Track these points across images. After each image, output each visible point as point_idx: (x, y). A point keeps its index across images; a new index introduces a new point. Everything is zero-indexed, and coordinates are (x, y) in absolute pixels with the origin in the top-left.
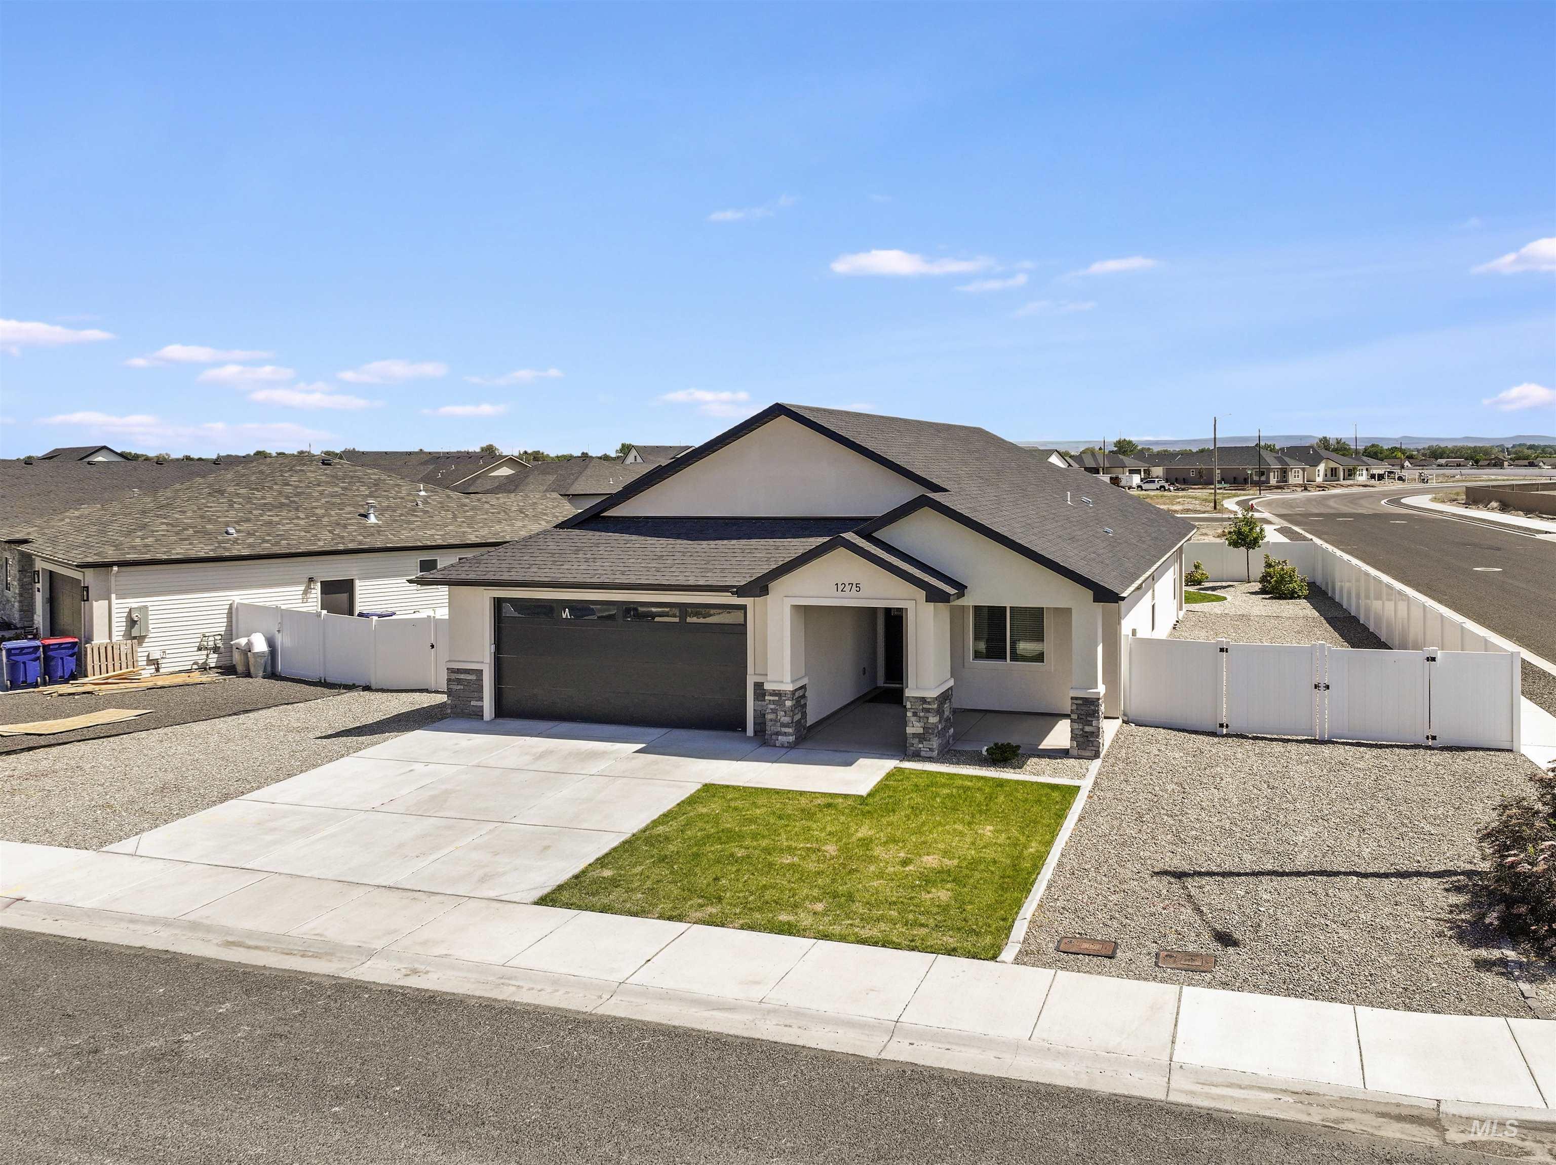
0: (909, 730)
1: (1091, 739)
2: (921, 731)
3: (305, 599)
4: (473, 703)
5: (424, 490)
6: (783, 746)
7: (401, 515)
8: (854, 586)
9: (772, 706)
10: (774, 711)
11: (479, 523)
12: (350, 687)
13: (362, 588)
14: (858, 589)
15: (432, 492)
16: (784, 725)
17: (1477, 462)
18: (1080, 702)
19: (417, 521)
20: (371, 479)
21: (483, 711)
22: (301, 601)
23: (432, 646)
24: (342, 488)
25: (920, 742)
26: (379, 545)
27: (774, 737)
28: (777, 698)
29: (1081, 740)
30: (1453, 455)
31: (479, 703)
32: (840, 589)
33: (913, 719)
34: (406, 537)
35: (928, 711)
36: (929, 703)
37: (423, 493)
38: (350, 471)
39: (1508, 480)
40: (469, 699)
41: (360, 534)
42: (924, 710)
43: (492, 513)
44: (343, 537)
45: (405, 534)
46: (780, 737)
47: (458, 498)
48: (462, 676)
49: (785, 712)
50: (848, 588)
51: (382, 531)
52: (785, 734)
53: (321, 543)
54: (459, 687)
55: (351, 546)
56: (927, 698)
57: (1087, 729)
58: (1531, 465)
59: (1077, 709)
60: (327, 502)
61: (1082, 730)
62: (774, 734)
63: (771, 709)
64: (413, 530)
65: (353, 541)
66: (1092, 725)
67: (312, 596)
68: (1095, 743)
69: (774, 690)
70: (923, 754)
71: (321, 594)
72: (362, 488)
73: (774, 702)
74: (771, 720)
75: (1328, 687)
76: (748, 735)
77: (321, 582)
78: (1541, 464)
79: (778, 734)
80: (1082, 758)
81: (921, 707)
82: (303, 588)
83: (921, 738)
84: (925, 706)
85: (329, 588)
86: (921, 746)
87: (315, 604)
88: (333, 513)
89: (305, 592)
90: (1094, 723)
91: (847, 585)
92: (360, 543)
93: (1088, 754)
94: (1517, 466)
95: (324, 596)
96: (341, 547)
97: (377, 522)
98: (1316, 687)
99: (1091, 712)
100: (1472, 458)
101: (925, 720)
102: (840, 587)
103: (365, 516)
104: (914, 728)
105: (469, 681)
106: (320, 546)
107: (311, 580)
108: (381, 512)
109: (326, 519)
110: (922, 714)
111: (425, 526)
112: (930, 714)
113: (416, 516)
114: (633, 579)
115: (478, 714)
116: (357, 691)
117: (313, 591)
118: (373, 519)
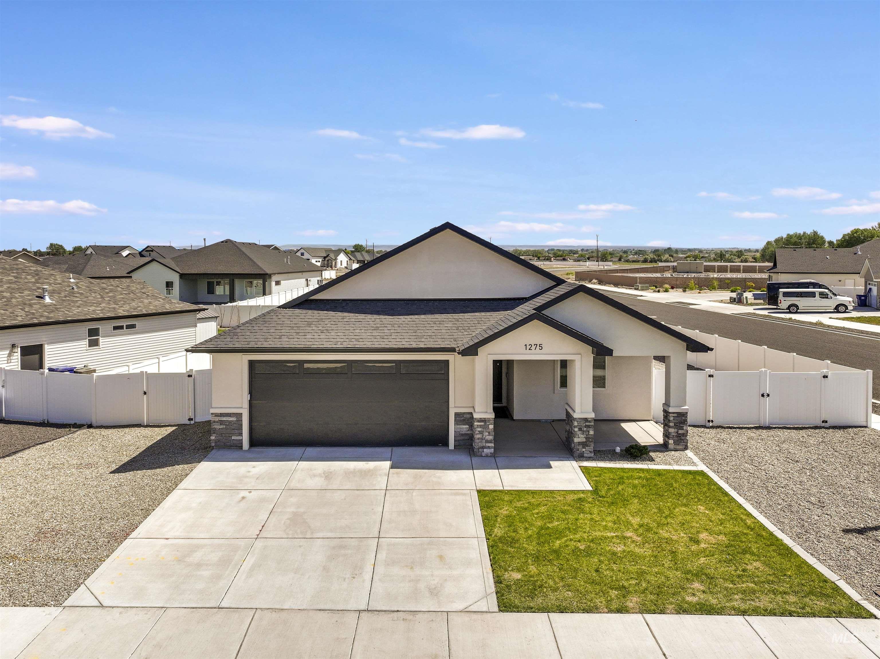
0: (576, 440)
1: (682, 438)
2: (584, 440)
3: (9, 361)
4: (233, 438)
5: (73, 278)
6: (487, 456)
7: (66, 297)
8: (538, 346)
9: (479, 429)
10: (481, 433)
11: (120, 301)
12: (79, 426)
13: (49, 350)
14: (541, 348)
15: (79, 279)
16: (487, 441)
17: (539, 258)
18: (675, 415)
19: (79, 301)
20: (31, 270)
21: (242, 443)
22: (6, 362)
23: (145, 393)
24: (14, 277)
25: (583, 447)
26: (61, 319)
27: (480, 450)
28: (483, 424)
29: (676, 439)
30: (525, 254)
31: (239, 438)
32: (528, 348)
33: (579, 433)
34: (75, 313)
35: (588, 427)
36: (590, 422)
37: (72, 280)
38: (14, 265)
39: (572, 268)
40: (230, 435)
41: (45, 311)
42: (587, 426)
43: (125, 294)
44: (33, 314)
45: (76, 311)
46: (485, 450)
47: (98, 284)
48: (224, 419)
49: (489, 433)
50: (533, 347)
51: (59, 308)
52: (489, 447)
53: (20, 318)
54: (222, 427)
55: (43, 320)
56: (589, 418)
57: (680, 432)
58: (564, 260)
59: (674, 419)
60: (9, 287)
61: (677, 432)
62: (481, 448)
63: (479, 431)
64: (79, 307)
65: (42, 316)
66: (683, 429)
67: (14, 358)
68: (685, 441)
69: (481, 418)
70: (585, 455)
71: (21, 356)
72: (29, 277)
73: (481, 426)
74: (479, 439)
75: (768, 395)
76: (450, 448)
77: (21, 347)
78: (569, 259)
79: (483, 448)
80: (678, 451)
81: (584, 425)
82: (8, 352)
83: (584, 445)
84: (587, 424)
85: (26, 351)
86: (584, 450)
87: (17, 363)
88: (17, 295)
89: (10, 355)
90: (685, 428)
91: (533, 345)
92: (48, 318)
93: (680, 447)
94: (558, 260)
95: (22, 357)
96: (36, 321)
97: (51, 302)
98: (763, 395)
99: (682, 421)
100: (536, 256)
101: (587, 433)
102: (529, 347)
103: (41, 297)
104: (579, 438)
105: (230, 422)
106: (19, 321)
107: (13, 346)
108: (52, 294)
109: (14, 300)
110: (585, 429)
111: (86, 304)
112: (591, 429)
113: (76, 297)
114: (369, 345)
115: (239, 446)
116: (84, 429)
117: (15, 354)
118: (48, 300)
